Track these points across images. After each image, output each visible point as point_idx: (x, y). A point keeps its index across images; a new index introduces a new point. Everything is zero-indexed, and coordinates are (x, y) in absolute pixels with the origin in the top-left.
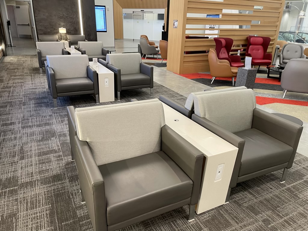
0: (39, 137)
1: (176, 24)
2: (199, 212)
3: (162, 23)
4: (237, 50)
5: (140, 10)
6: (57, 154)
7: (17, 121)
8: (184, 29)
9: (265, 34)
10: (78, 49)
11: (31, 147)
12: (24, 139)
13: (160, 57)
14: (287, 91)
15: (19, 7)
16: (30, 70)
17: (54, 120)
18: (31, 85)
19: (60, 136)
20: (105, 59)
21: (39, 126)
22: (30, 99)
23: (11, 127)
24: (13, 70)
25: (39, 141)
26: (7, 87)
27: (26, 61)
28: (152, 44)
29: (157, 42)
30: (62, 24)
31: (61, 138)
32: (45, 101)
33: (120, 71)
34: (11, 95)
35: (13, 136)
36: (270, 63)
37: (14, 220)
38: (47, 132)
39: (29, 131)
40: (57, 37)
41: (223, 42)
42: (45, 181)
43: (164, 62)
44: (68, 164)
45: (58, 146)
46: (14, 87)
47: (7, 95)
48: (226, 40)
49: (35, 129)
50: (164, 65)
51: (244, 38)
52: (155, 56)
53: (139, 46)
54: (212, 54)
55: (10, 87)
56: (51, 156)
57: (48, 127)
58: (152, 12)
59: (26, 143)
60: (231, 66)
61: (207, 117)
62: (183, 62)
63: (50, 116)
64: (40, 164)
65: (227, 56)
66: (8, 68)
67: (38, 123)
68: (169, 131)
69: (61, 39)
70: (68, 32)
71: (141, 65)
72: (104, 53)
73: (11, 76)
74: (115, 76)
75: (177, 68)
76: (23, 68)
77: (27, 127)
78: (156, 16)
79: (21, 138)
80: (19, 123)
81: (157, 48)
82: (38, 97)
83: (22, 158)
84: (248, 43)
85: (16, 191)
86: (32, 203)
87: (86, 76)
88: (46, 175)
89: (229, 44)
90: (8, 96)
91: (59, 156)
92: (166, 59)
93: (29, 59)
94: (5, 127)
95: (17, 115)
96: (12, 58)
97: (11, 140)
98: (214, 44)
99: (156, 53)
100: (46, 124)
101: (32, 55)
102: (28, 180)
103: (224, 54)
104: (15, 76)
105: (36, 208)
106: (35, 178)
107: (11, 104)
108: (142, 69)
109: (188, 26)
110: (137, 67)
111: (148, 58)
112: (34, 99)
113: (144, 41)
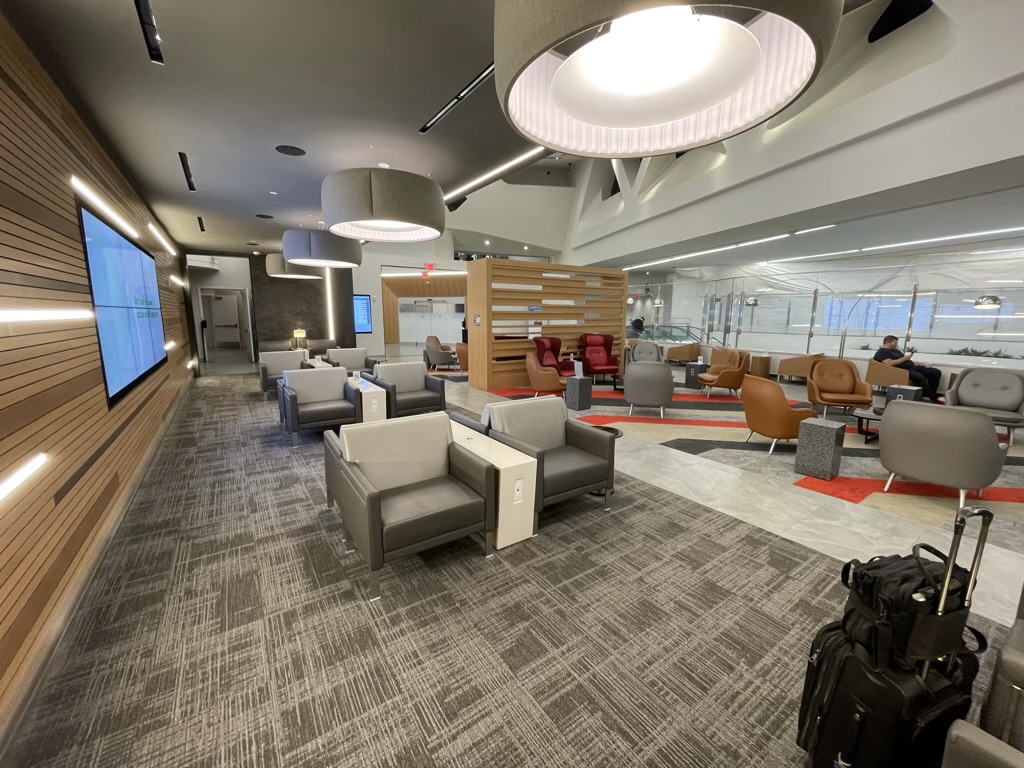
0: (276, 485)
1: (478, 320)
2: (498, 548)
3: (461, 318)
4: (568, 354)
5: (426, 299)
6: (305, 503)
7: (237, 468)
8: (490, 326)
9: (606, 331)
10: (327, 361)
11: (265, 497)
12: (253, 489)
13: (458, 367)
14: (634, 405)
15: (220, 298)
16: (245, 396)
17: (295, 463)
18: (250, 418)
19: (306, 481)
20: (372, 373)
21: (271, 471)
22: (253, 438)
23: (231, 475)
24: (216, 397)
25: (276, 489)
26: (211, 423)
27: (236, 383)
28: (445, 348)
29: (453, 345)
30: (300, 323)
31: (308, 485)
32: (278, 438)
33: (394, 387)
34: (219, 433)
35: (235, 487)
36: (616, 371)
37: (255, 578)
38: (286, 478)
39: (258, 478)
40: (289, 343)
41: (547, 343)
42: (291, 534)
43: (465, 374)
44: (322, 513)
45: (305, 493)
46: (223, 422)
47: (214, 433)
48: (551, 340)
49: (267, 476)
50: (465, 379)
51: (578, 336)
52: (452, 367)
53: (425, 353)
54: (531, 360)
55: (217, 423)
56: (298, 506)
57: (287, 472)
58: (444, 302)
59: (257, 493)
60: (560, 375)
61: (507, 431)
62: (492, 373)
63: (288, 457)
64: (281, 515)
65: (555, 363)
66: (206, 396)
67: (271, 468)
68: (458, 448)
69: (296, 347)
70: (309, 336)
71: (426, 379)
72: (369, 365)
73: (215, 407)
74: (388, 394)
75: (484, 383)
76: (233, 395)
77: (254, 474)
78: (452, 308)
79: (247, 487)
80: (241, 469)
81: (454, 354)
82: (264, 433)
83: (255, 511)
84: (583, 343)
85: (252, 548)
86: (278, 558)
87: (342, 397)
88: (293, 527)
89: (555, 346)
90: (216, 436)
91: (308, 505)
92: (467, 370)
93: (241, 380)
94: (219, 477)
95: (236, 460)
96: (209, 380)
97: (231, 491)
98: (535, 346)
99: (453, 362)
100: (283, 469)
101: (244, 374)
102: (267, 534)
103: (549, 359)
104: (221, 406)
105: (284, 561)
106: (277, 531)
107: (223, 446)
108: (428, 384)
109: (494, 323)
110: (421, 382)
111: (439, 370)
112: (258, 436)
113: (432, 345)
